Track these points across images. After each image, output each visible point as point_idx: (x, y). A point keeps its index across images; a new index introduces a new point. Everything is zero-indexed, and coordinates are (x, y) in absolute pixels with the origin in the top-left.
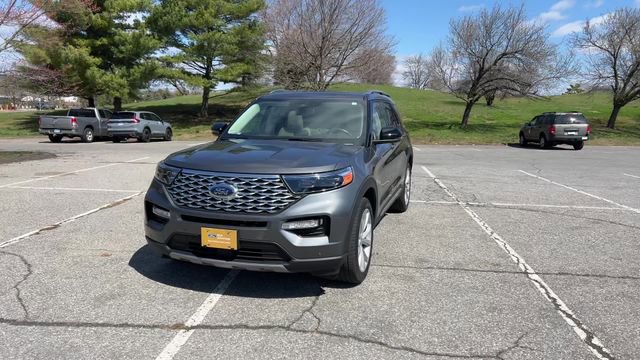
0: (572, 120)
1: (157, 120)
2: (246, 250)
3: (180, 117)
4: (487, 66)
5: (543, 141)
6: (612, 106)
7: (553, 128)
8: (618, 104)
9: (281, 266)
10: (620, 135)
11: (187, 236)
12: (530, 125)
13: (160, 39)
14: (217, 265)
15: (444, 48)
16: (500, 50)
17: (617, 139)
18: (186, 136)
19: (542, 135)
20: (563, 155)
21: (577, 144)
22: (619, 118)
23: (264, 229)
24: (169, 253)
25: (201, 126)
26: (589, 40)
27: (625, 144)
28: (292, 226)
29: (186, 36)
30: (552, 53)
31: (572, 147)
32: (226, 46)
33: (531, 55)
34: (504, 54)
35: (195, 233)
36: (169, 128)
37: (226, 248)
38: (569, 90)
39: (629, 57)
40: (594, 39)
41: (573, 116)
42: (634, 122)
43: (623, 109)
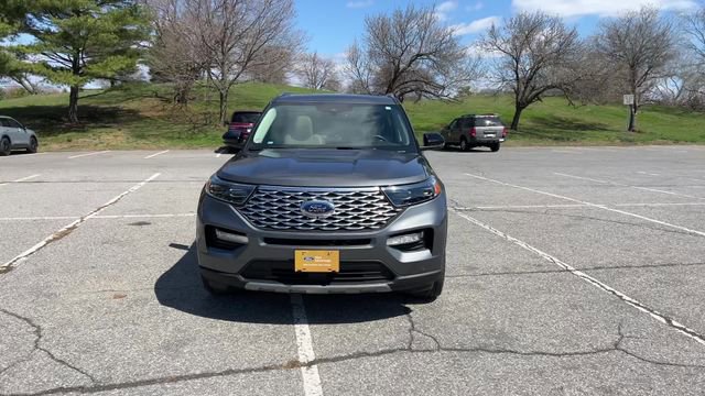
0: (488, 122)
1: (17, 126)
2: (349, 270)
3: (38, 121)
4: (402, 66)
5: (463, 144)
6: (514, 108)
7: (473, 131)
8: (520, 106)
9: (384, 285)
10: (523, 135)
11: (272, 261)
12: (449, 128)
13: (11, 23)
14: (308, 292)
15: (360, 46)
16: (415, 51)
17: (522, 141)
18: (55, 146)
19: (463, 138)
20: (481, 157)
21: (494, 146)
22: (520, 121)
23: (369, 247)
24: (245, 283)
25: (74, 134)
26: (494, 44)
27: (530, 145)
28: (395, 242)
29: (40, 20)
30: (463, 56)
31: (489, 149)
32: (103, 36)
33: (444, 58)
34: (418, 55)
35: (286, 257)
36: (33, 136)
37: (327, 271)
38: (461, 92)
39: (528, 61)
40: (498, 42)
41: (489, 119)
42: (531, 124)
43: (524, 111)
